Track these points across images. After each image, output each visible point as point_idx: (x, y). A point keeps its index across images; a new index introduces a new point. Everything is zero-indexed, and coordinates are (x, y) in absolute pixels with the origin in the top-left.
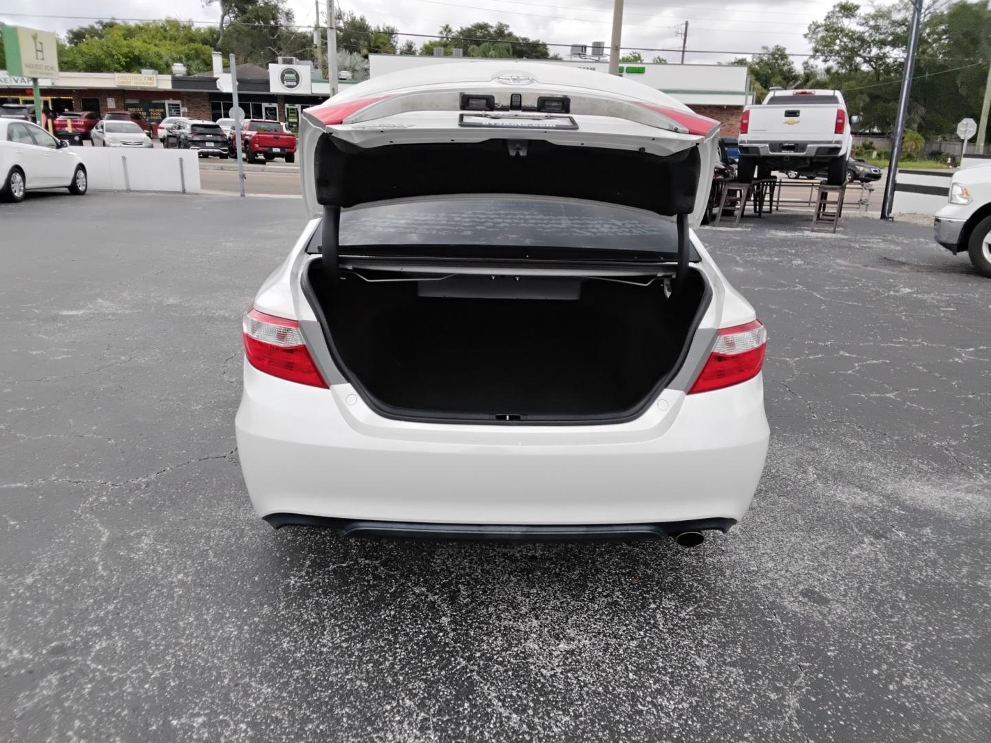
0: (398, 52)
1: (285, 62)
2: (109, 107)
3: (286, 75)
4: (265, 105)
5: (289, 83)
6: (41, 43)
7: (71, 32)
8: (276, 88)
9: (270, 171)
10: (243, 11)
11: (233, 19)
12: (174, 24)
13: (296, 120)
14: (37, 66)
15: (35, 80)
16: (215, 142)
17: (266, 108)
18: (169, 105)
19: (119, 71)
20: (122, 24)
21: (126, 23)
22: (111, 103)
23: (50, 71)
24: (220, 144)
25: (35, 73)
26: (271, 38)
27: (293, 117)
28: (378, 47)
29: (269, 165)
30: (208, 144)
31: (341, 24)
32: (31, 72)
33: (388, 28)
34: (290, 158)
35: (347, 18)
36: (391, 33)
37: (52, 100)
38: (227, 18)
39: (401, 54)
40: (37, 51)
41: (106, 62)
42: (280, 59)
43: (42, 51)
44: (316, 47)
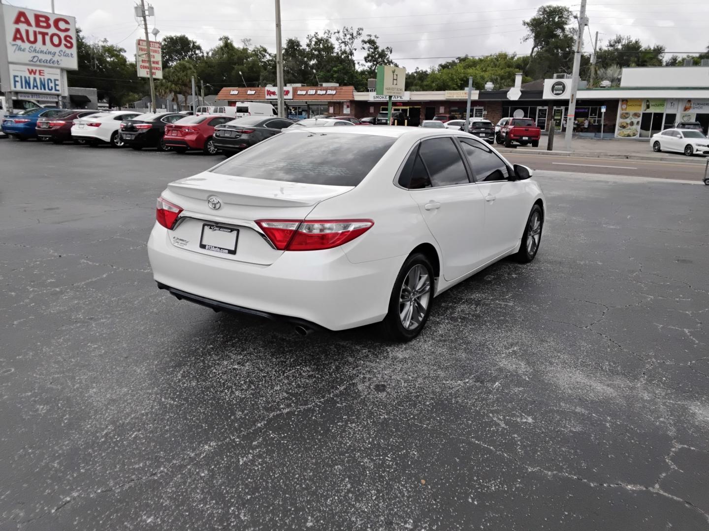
0: (664, 64)
1: (558, 77)
2: (441, 112)
3: (556, 87)
4: (540, 108)
5: (557, 92)
6: (397, 75)
7: (441, 65)
8: (548, 95)
9: (516, 152)
10: (547, 43)
11: (539, 49)
12: (503, 56)
13: (559, 118)
14: (393, 89)
15: (390, 97)
16: (486, 133)
17: (540, 110)
18: (476, 110)
19: (455, 89)
20: (471, 58)
21: (473, 58)
22: (442, 110)
23: (400, 91)
24: (489, 135)
25: (391, 93)
26: (564, 60)
27: (558, 116)
28: (645, 61)
29: (519, 149)
30: (481, 135)
31: (620, 47)
32: (388, 93)
33: (658, 47)
34: (535, 144)
35: (624, 42)
36: (659, 51)
37: (410, 108)
38: (536, 49)
39: (668, 65)
40: (394, 79)
41: (450, 84)
42: (555, 75)
43: (397, 80)
44: (591, 65)
